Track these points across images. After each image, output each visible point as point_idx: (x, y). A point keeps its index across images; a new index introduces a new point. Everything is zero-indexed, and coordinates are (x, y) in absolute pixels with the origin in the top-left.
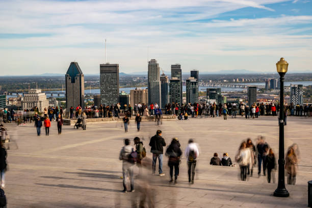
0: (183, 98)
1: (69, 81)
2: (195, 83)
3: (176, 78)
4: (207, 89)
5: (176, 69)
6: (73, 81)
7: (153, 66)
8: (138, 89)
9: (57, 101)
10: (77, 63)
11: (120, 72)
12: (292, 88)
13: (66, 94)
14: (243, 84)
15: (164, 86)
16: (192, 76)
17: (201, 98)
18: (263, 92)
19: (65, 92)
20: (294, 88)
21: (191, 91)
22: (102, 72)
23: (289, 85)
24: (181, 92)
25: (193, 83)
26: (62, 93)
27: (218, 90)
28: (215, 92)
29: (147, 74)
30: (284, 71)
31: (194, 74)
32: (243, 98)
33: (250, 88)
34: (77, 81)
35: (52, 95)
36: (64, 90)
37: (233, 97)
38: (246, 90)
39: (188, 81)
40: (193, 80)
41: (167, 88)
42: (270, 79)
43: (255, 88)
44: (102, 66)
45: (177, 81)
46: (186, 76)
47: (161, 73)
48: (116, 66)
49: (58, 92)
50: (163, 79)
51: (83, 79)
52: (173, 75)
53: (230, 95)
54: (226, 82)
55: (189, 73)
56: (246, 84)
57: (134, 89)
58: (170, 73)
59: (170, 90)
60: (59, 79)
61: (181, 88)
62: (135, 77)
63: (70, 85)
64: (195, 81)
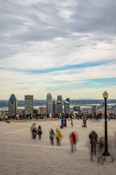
0: (63, 111)
1: (10, 103)
2: (68, 104)
3: (59, 102)
4: (74, 107)
5: (60, 98)
6: (12, 103)
7: (49, 96)
8: (42, 106)
9: (5, 112)
10: (14, 95)
11: (34, 99)
12: (112, 106)
13: (9, 109)
14: (90, 104)
15: (54, 105)
16: (67, 101)
17: (71, 111)
18: (99, 108)
19: (8, 108)
20: (113, 106)
21: (66, 108)
22: (25, 99)
23: (111, 105)
24: (62, 108)
25: (67, 104)
26: (7, 109)
27: (79, 107)
28: (77, 108)
29: (46, 100)
30: (106, 97)
31: (68, 100)
32: (90, 111)
33: (93, 106)
34: (14, 103)
35: (2, 110)
36: (8, 107)
37: (86, 111)
38: (91, 107)
39: (65, 103)
40: (67, 102)
41: (55, 107)
42: (102, 102)
43: (96, 106)
44: (25, 96)
45: (60, 103)
46: (64, 101)
47: (53, 99)
48: (32, 96)
49: (5, 108)
50: (54, 102)
51: (16, 102)
52: (58, 100)
53: (84, 109)
54: (82, 104)
55: (66, 99)
56: (91, 104)
57: (40, 107)
58: (57, 99)
59: (57, 107)
60: (6, 102)
61: (62, 106)
62: (41, 101)
63: (11, 105)
64: (68, 103)
